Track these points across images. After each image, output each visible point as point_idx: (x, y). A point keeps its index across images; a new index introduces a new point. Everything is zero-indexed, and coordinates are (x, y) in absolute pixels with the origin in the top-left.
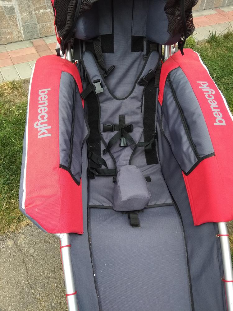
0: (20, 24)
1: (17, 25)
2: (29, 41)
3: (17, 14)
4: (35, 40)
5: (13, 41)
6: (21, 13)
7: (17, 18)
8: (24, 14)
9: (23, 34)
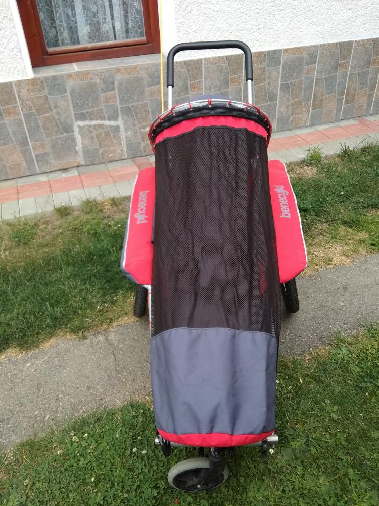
0: (124, 143)
1: (121, 143)
2: (132, 159)
3: (121, 132)
4: (138, 158)
5: (115, 159)
6: (126, 132)
7: (122, 137)
8: (129, 133)
9: (126, 153)
